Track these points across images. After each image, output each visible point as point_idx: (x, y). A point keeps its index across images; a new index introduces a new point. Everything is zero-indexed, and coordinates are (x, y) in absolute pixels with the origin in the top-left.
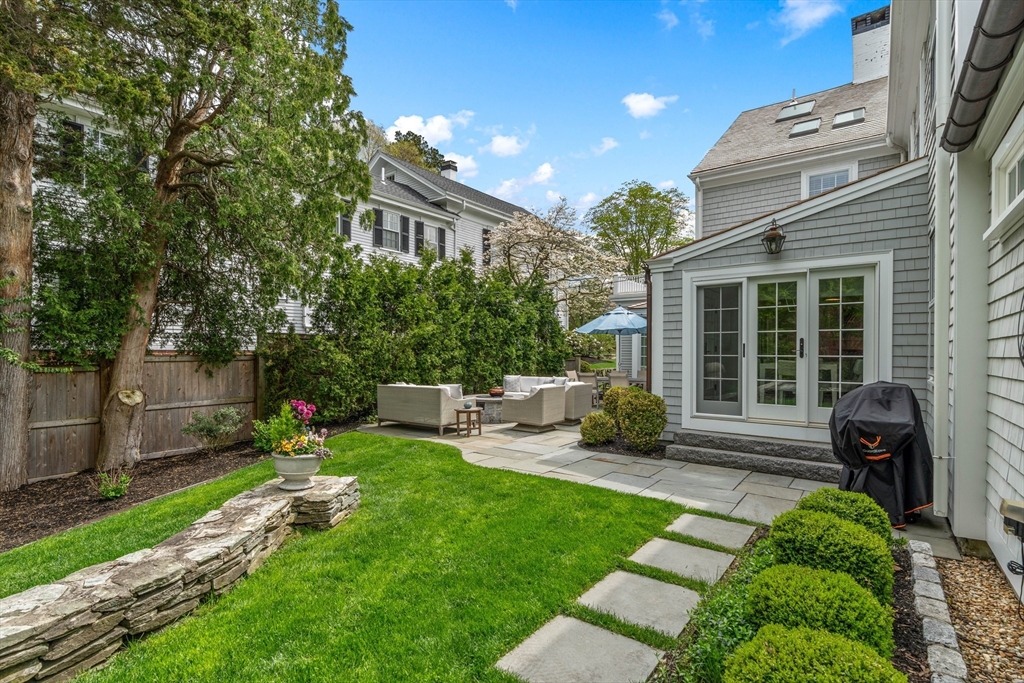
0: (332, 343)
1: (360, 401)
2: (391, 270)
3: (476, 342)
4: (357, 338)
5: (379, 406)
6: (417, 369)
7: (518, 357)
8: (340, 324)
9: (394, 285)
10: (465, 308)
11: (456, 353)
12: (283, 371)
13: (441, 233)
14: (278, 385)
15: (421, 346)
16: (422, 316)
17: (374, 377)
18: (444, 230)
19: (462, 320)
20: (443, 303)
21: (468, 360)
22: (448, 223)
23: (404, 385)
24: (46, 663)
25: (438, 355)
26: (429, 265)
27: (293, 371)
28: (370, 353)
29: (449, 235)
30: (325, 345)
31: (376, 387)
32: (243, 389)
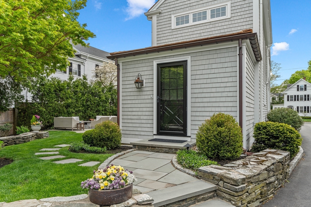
0: (40, 105)
1: (48, 122)
2: (58, 82)
3: (88, 105)
4: (47, 104)
5: (54, 124)
6: (67, 113)
7: (103, 110)
8: (42, 99)
9: (59, 87)
10: (83, 94)
11: (80, 109)
12: (24, 113)
13: (79, 66)
14: (23, 117)
15: (68, 106)
16: (68, 97)
17: (53, 115)
18: (80, 65)
19: (83, 98)
20: (76, 93)
21: (85, 111)
22: (82, 62)
23: (62, 117)
24: (8, 143)
25: (74, 109)
26: (71, 81)
27: (27, 113)
28: (52, 108)
29: (82, 67)
30: (37, 106)
31: (53, 118)
32: (10, 119)
